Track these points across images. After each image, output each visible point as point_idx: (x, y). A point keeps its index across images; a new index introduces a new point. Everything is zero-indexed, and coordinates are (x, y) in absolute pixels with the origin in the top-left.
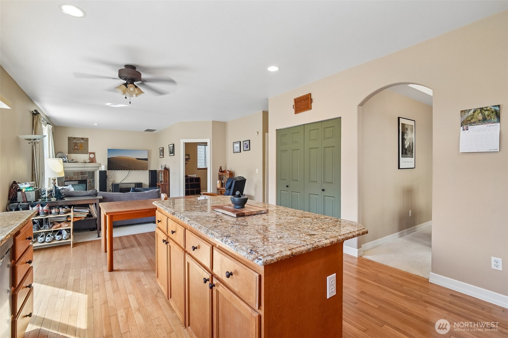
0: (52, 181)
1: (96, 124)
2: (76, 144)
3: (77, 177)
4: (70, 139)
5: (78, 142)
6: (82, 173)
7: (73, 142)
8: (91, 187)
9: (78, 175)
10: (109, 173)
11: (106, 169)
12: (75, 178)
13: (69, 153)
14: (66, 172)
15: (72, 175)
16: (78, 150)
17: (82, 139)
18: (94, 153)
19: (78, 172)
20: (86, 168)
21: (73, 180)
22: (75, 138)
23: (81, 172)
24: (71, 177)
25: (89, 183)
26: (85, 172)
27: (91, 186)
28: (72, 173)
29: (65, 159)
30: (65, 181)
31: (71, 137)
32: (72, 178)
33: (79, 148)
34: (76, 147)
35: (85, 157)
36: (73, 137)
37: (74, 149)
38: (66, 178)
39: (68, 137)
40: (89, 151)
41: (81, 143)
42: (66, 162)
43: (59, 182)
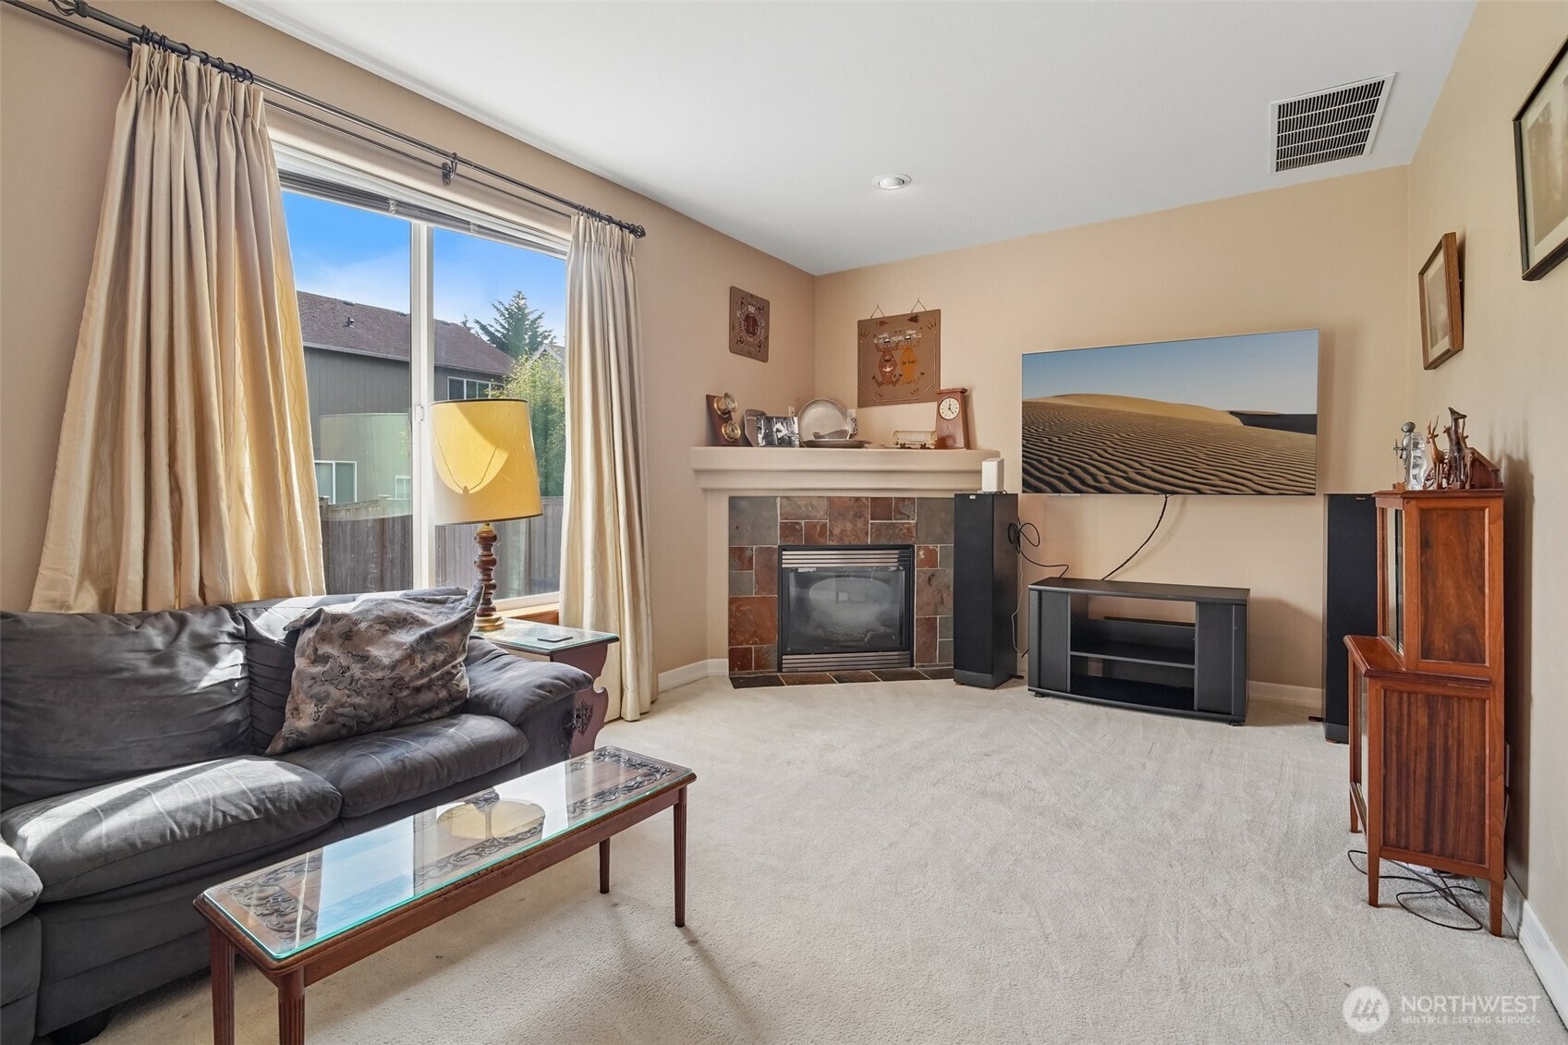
2: (887, 354)
3: (849, 526)
4: (867, 329)
5: (895, 339)
6: (883, 507)
7: (877, 346)
8: (940, 592)
9: (858, 515)
10: (1033, 508)
11: (1014, 484)
12: (837, 531)
13: (862, 403)
14: (787, 498)
15: (821, 515)
16: (894, 384)
17: (914, 318)
18: (963, 396)
19: (858, 499)
20: (906, 477)
21: (830, 543)
22: (882, 322)
23: (873, 499)
24: (815, 526)
25: (922, 563)
26: (904, 499)
27: (934, 582)
28: (825, 503)
30: (783, 548)
31: (872, 320)
32: (822, 533)
33: (897, 372)
34: (888, 370)
35: (916, 418)
36: (878, 315)
37: (880, 379)
38: (789, 529)
39: (859, 322)
40: (945, 385)
41: (909, 345)
42: (786, 442)
43: (748, 553)
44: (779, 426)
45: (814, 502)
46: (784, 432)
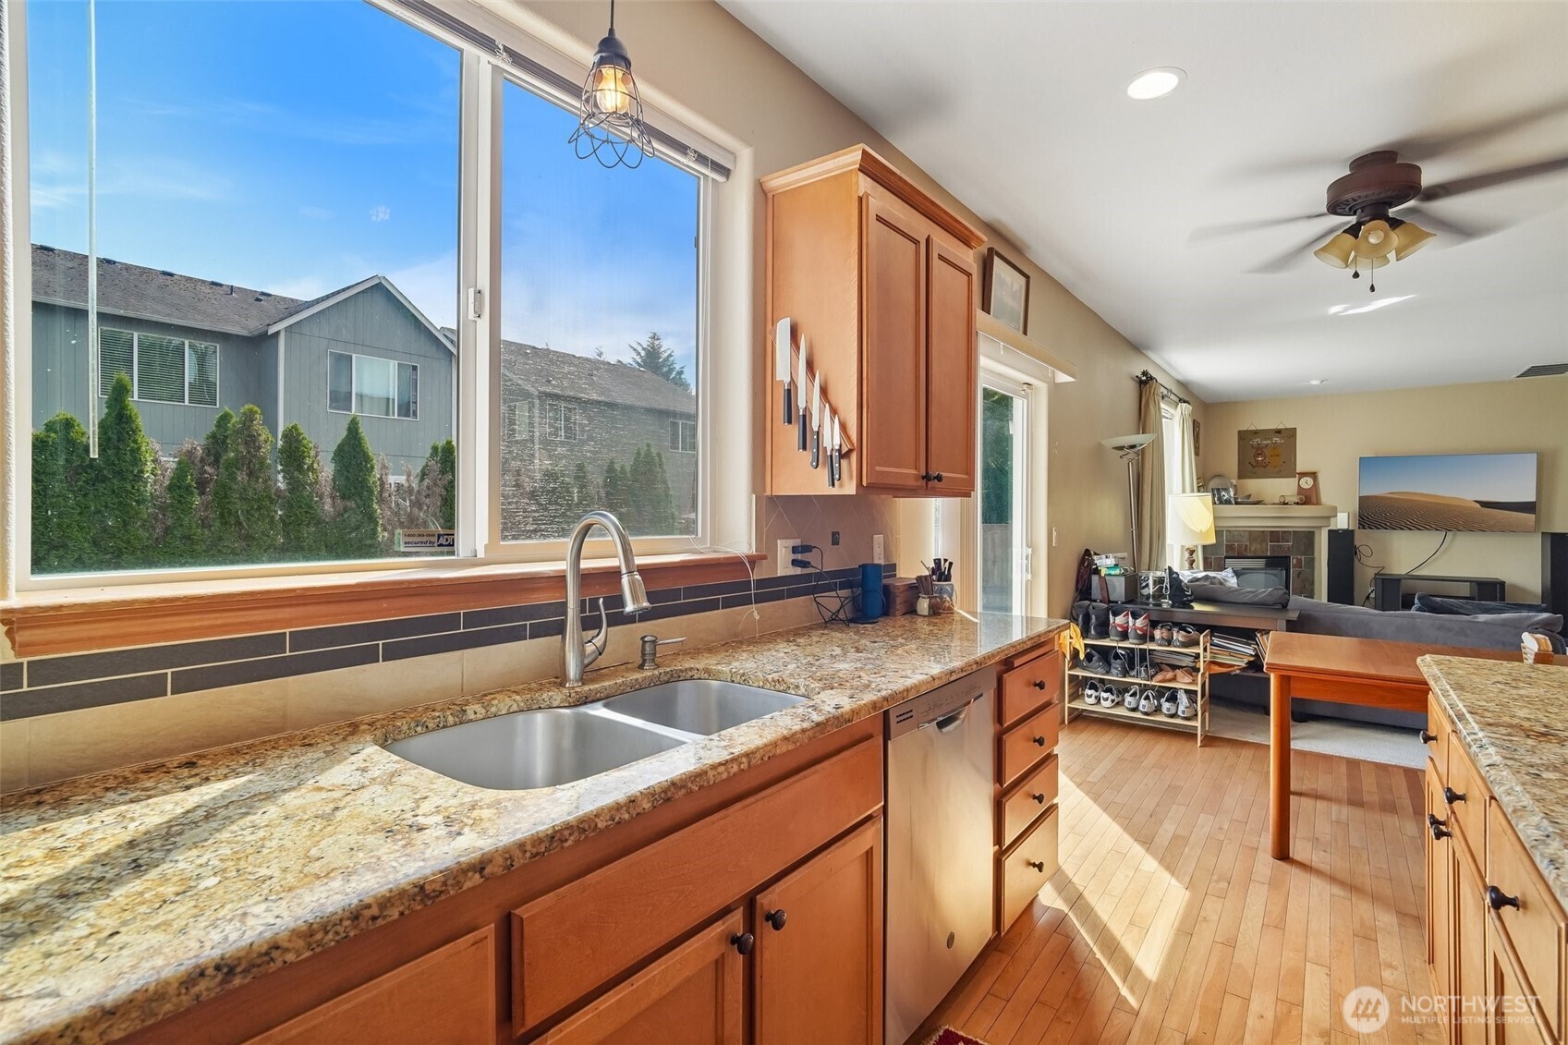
0: (1187, 555)
1: (1315, 382)
2: (1259, 450)
3: (1259, 546)
4: (1243, 436)
5: (1265, 442)
6: (1275, 536)
7: (1252, 445)
8: (1303, 581)
9: (1264, 541)
10: (1361, 538)
11: (1354, 527)
12: (1250, 548)
13: (1241, 475)
14: (1229, 531)
15: (1245, 540)
16: (1265, 467)
17: (1278, 432)
18: (1313, 475)
19: (1263, 532)
20: (1287, 520)
21: (1249, 555)
22: (1256, 433)
23: (1271, 532)
24: (1242, 546)
25: (1295, 566)
26: (1286, 531)
27: (1300, 577)
28: (1247, 534)
29: (1228, 493)
30: (1226, 557)
31: (1247, 431)
32: (1246, 550)
33: (1266, 461)
34: (1260, 459)
35: (1283, 487)
36: (1253, 428)
37: (1254, 464)
38: (1230, 547)
39: (1239, 432)
40: (1299, 470)
41: (1275, 446)
42: (1228, 502)
43: (1210, 560)
44: (1223, 493)
45: (1242, 533)
46: (1227, 496)
